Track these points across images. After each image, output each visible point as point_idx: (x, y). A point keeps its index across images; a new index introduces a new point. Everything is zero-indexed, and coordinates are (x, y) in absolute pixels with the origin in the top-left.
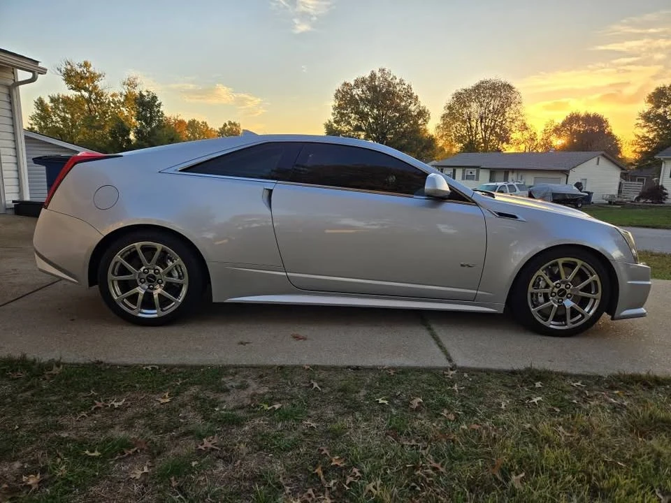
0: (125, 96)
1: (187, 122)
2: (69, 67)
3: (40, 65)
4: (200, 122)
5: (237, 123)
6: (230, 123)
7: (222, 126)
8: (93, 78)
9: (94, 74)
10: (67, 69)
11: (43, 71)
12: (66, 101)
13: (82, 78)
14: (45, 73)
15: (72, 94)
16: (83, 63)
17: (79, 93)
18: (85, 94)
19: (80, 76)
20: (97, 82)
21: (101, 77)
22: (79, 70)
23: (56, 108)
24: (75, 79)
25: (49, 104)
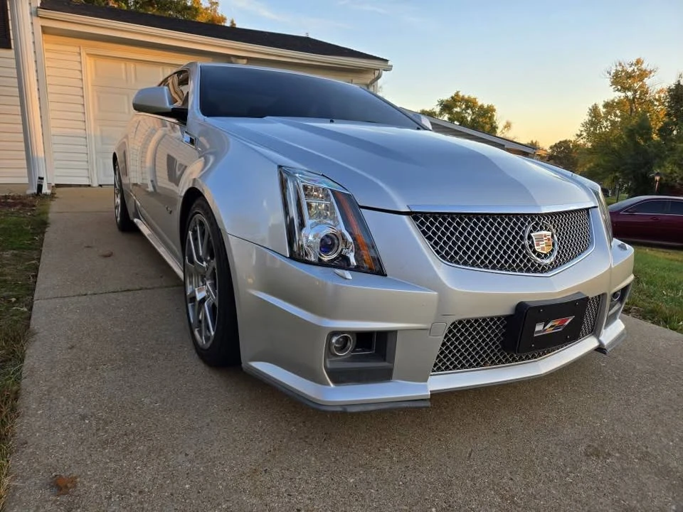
2: (620, 68)
8: (643, 74)
9: (645, 71)
10: (617, 70)
11: (390, 68)
12: (620, 104)
16: (634, 62)
17: (624, 94)
18: (630, 94)
19: (629, 76)
20: (646, 80)
21: (653, 74)
22: (630, 70)
23: (608, 113)
24: (621, 79)
25: (602, 110)
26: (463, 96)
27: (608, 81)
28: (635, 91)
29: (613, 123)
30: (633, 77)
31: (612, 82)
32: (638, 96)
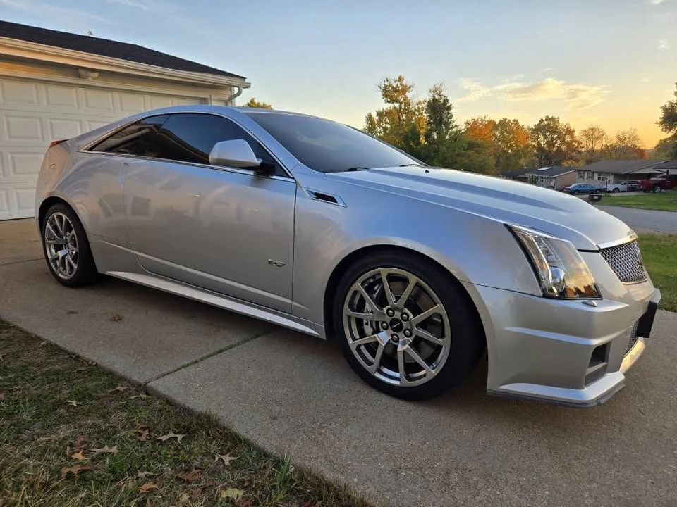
0: (428, 102)
1: (497, 122)
2: (387, 83)
3: (247, 81)
4: (511, 121)
5: (556, 117)
6: (547, 118)
7: (537, 123)
8: (405, 89)
9: (406, 86)
10: (385, 85)
11: (248, 86)
12: (389, 113)
13: (396, 91)
14: (250, 87)
15: (389, 106)
16: (398, 78)
17: (392, 105)
18: (397, 105)
19: (395, 90)
20: (407, 94)
21: (411, 89)
22: (395, 85)
23: (380, 121)
24: (390, 93)
25: (376, 118)
26: (259, 103)
27: (380, 94)
28: (401, 103)
29: (385, 129)
30: (399, 91)
31: (383, 95)
32: (403, 107)
